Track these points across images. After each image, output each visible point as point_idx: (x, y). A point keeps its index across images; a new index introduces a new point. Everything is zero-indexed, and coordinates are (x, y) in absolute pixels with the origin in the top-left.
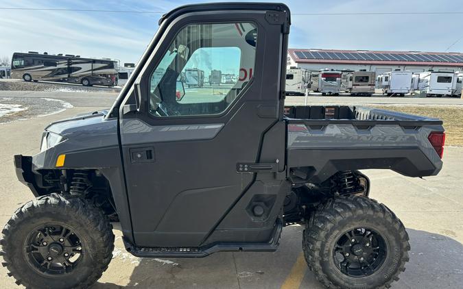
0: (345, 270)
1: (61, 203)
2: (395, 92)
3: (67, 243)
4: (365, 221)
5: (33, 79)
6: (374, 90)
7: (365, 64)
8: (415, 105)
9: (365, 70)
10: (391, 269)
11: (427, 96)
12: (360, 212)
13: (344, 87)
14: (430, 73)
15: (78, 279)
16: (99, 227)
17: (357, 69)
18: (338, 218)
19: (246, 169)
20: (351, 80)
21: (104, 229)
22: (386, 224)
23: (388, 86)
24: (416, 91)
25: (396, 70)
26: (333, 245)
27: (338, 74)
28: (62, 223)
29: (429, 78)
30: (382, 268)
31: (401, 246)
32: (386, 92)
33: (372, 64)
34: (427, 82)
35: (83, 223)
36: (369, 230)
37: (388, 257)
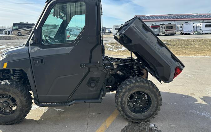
0: (134, 111)
1: (6, 84)
2: (185, 33)
3: (10, 101)
4: (140, 88)
5: (22, 34)
6: (175, 32)
7: (172, 21)
8: (193, 38)
9: (171, 23)
10: (154, 110)
11: (201, 34)
12: (137, 84)
13: (161, 31)
14: (201, 23)
15: (16, 117)
16: (23, 94)
17: (167, 23)
18: (128, 87)
19: (84, 66)
20: (164, 28)
21: (26, 95)
22: (150, 89)
23: (182, 30)
24: (195, 32)
25: (186, 23)
26: (127, 99)
27: (158, 26)
28: (7, 93)
29: (201, 26)
30: (150, 109)
31: (157, 99)
32: (181, 33)
33: (175, 21)
34: (201, 27)
35: (16, 92)
36: (143, 92)
37: (152, 104)
